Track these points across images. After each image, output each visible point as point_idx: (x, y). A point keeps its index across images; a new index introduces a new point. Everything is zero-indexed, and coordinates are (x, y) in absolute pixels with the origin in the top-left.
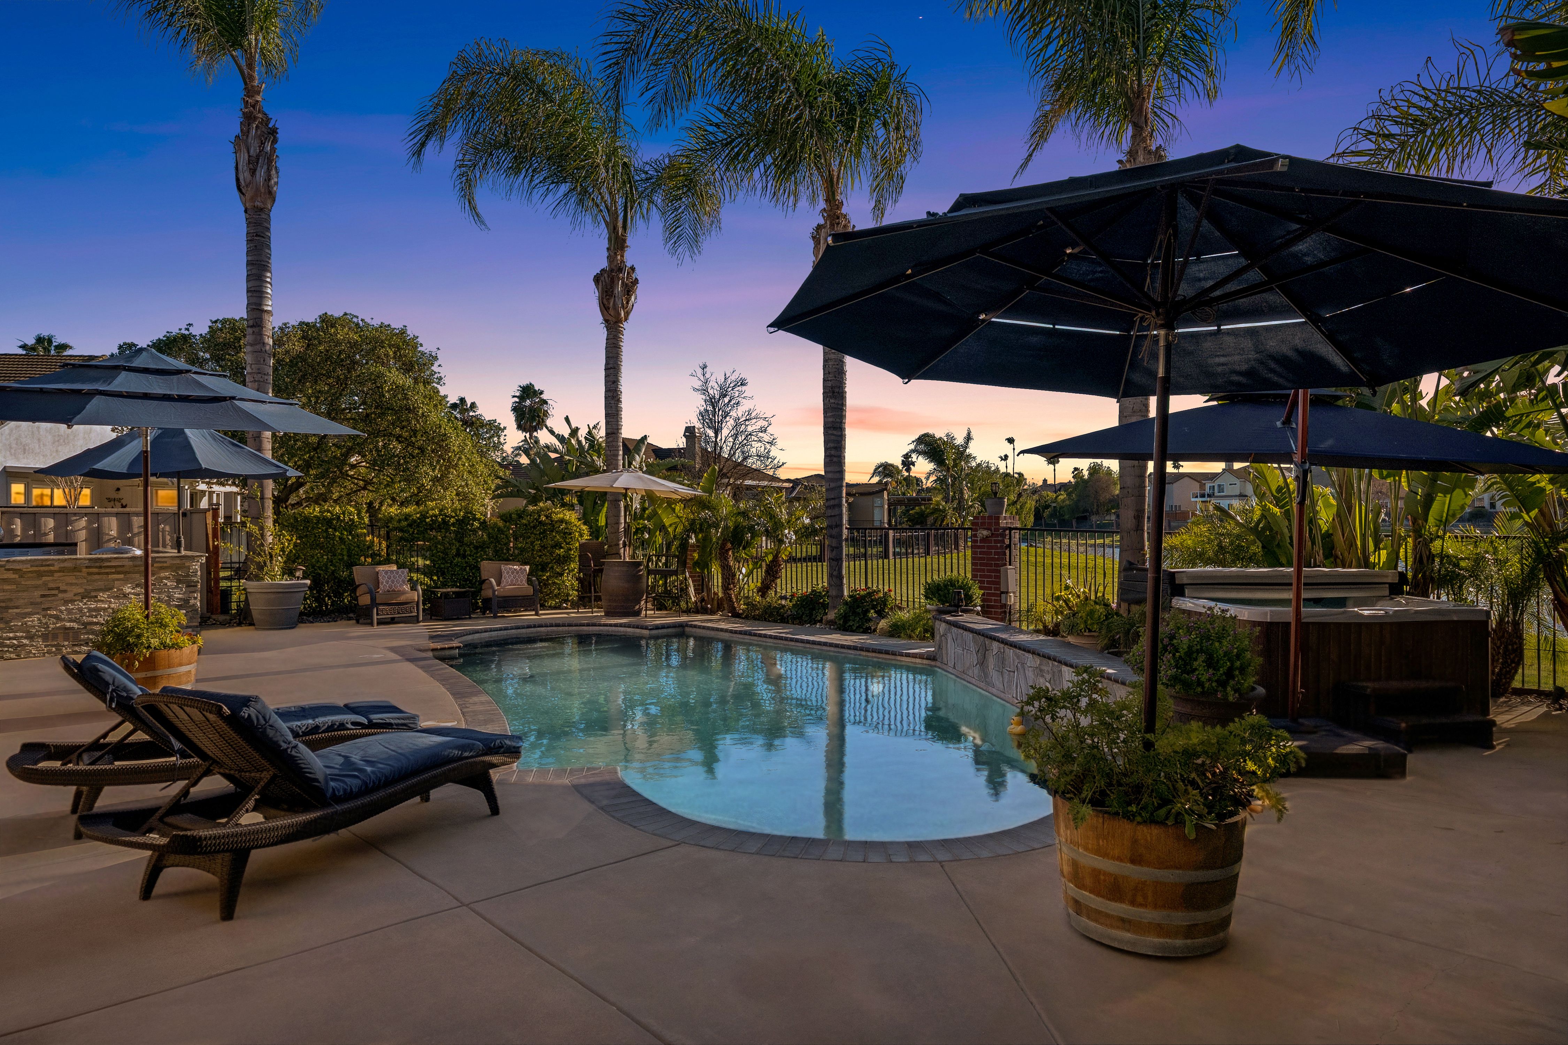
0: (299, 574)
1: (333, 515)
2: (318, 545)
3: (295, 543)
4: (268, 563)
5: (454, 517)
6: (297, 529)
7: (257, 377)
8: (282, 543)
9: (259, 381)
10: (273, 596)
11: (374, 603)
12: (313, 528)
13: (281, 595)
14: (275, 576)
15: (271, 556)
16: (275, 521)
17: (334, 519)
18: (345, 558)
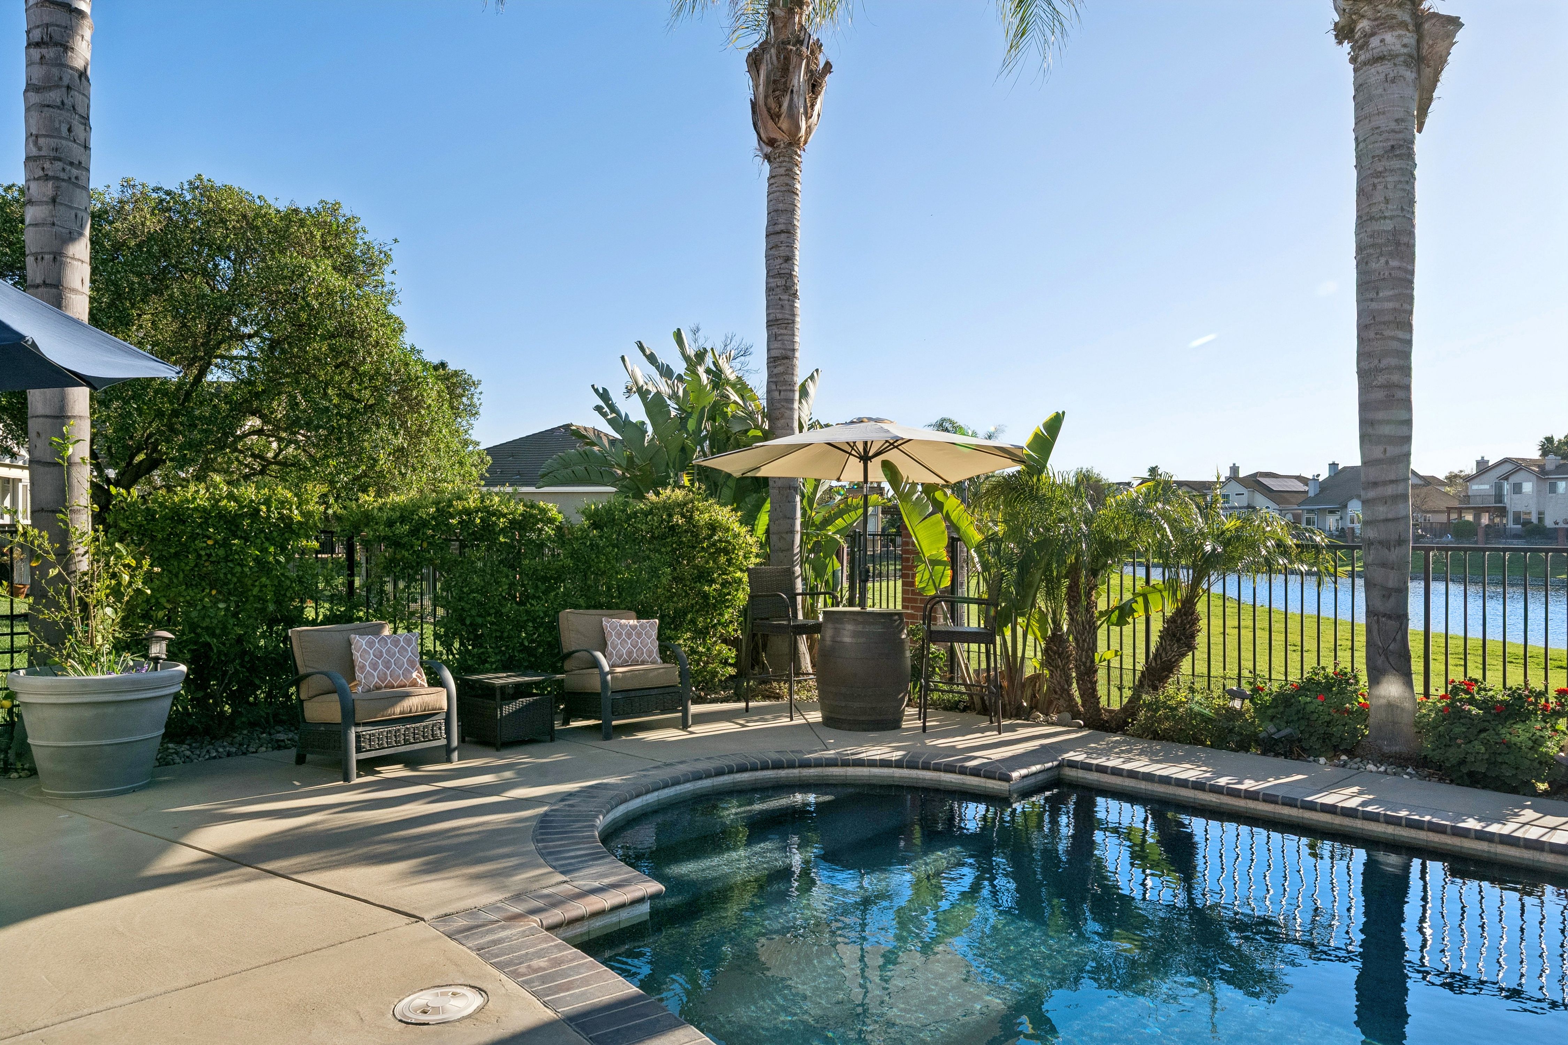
0: (158, 649)
1: (241, 507)
2: (202, 578)
3: (149, 573)
4: (78, 627)
5: (504, 516)
6: (153, 538)
7: (54, 168)
8: (114, 576)
9: (56, 178)
10: (88, 713)
11: (349, 716)
12: (193, 537)
13: (111, 710)
14: (94, 658)
15: (84, 607)
16: (97, 519)
17: (243, 516)
18: (271, 607)
